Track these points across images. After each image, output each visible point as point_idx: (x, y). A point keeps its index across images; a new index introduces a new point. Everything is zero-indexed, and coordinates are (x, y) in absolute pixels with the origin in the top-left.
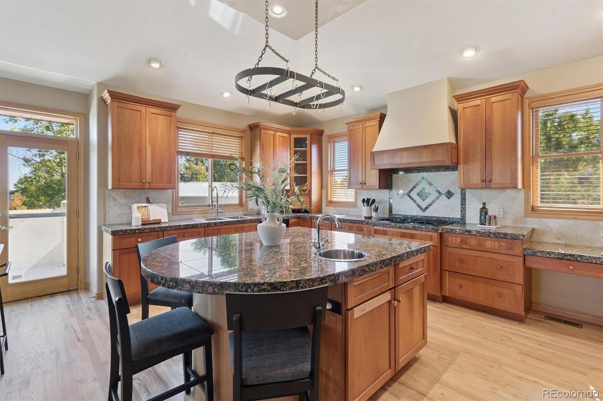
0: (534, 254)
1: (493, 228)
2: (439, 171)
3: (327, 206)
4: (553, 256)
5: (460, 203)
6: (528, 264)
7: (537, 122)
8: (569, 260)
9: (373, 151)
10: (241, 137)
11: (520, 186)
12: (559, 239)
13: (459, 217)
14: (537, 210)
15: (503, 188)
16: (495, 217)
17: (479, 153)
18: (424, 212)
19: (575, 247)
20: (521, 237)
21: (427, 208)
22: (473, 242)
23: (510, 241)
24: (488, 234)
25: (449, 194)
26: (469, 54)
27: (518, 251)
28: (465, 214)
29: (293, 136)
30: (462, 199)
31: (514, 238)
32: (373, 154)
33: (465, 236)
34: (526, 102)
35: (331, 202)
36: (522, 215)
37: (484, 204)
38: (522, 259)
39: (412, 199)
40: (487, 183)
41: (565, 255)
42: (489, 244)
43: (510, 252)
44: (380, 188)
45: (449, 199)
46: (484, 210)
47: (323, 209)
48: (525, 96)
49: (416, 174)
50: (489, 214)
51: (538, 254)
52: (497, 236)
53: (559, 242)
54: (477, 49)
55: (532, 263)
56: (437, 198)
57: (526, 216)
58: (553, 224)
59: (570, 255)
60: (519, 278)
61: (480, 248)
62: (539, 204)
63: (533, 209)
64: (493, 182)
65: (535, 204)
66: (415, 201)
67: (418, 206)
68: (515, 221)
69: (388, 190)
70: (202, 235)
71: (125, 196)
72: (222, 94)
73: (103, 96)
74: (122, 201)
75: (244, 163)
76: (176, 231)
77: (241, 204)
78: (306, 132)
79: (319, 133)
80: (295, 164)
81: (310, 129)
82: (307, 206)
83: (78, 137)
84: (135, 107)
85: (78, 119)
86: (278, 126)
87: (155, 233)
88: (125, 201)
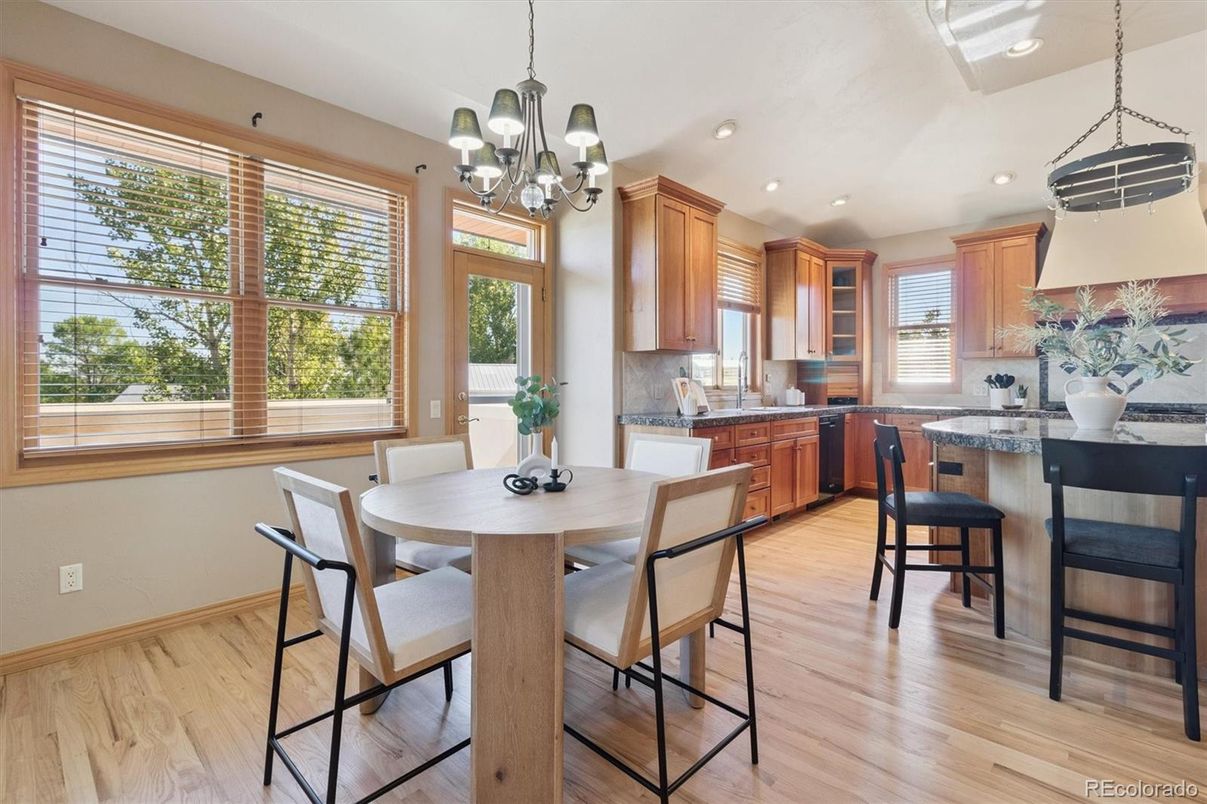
3: (882, 389)
10: (755, 265)
18: (1125, 395)
21: (1129, 390)
29: (831, 265)
35: (891, 385)
47: (875, 396)
69: (1037, 361)
70: (768, 434)
71: (642, 365)
72: (765, 186)
73: (628, 187)
74: (639, 374)
75: (759, 317)
76: (745, 427)
77: (754, 388)
78: (853, 259)
79: (870, 259)
80: (835, 316)
81: (861, 251)
82: (852, 393)
83: (543, 260)
84: (679, 207)
85: (543, 227)
86: (815, 245)
87: (728, 428)
88: (642, 374)
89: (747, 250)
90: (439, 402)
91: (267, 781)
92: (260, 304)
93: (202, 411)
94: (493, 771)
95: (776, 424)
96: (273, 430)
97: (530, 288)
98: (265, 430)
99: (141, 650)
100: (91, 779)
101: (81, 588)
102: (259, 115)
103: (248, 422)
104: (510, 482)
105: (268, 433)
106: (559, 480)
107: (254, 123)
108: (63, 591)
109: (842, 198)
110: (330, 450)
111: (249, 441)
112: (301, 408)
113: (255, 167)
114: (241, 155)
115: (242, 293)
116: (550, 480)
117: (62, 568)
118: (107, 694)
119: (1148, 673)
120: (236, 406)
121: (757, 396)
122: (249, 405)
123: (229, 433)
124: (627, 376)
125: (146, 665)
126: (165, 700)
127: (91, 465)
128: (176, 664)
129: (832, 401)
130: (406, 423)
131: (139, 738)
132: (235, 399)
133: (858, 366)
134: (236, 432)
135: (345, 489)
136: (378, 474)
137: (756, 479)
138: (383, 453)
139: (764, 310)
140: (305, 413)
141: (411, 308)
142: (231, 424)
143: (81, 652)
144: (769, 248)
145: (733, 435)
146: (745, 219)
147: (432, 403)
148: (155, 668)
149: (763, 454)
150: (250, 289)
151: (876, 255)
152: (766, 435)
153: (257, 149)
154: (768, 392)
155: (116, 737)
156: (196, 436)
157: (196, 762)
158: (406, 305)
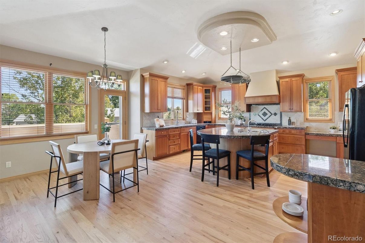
0: (308, 134)
1: (293, 126)
2: (271, 105)
3: (218, 120)
4: (314, 134)
5: (280, 118)
6: (306, 138)
7: (308, 88)
8: (319, 135)
9: (245, 96)
10: (184, 89)
11: (303, 111)
12: (316, 130)
13: (280, 123)
14: (308, 120)
15: (296, 111)
16: (294, 122)
17: (288, 99)
18: (265, 121)
19: (321, 132)
20: (304, 129)
21: (266, 120)
22: (287, 131)
23: (301, 130)
24: (293, 128)
25: (275, 114)
26: (285, 63)
27: (303, 133)
28: (282, 122)
29: (204, 88)
30: (280, 116)
31: (302, 129)
32: (245, 98)
33: (284, 129)
34: (304, 80)
35: (220, 118)
36: (303, 122)
37: (290, 117)
38: (304, 136)
39: (260, 116)
40: (291, 110)
41: (318, 134)
42: (293, 131)
43: (300, 134)
44: (247, 112)
45: (275, 116)
46: (290, 121)
47: (216, 121)
48: (304, 78)
49: (261, 106)
50: (292, 121)
51: (310, 134)
52: (296, 128)
53: (316, 131)
54: (288, 61)
55: (308, 137)
56: (270, 116)
57: (304, 122)
58: (314, 124)
59: (320, 134)
60: (304, 143)
61: (290, 133)
62: (309, 118)
63: (307, 119)
64: (294, 109)
65: (307, 118)
66: (261, 117)
67: (262, 119)
68: (301, 124)
69: (249, 113)
70: (179, 131)
71: (148, 115)
72: (182, 71)
73: (144, 74)
74: (148, 117)
75: (185, 100)
76: (172, 130)
77: (184, 119)
78: (210, 87)
79: (215, 87)
80: (205, 101)
81: (212, 85)
82: (210, 120)
83: (125, 90)
84: (156, 79)
85: (125, 82)
86: (199, 84)
87: (166, 130)
88: (148, 118)
89: (181, 86)
90: (97, 125)
91: (48, 197)
92: (52, 104)
93: (38, 127)
94: (86, 191)
95: (182, 129)
96: (55, 132)
97: (122, 97)
98: (53, 132)
99: (24, 180)
100: (14, 198)
101: (11, 167)
102: (51, 64)
103: (49, 131)
104: (99, 143)
105: (54, 133)
106: (109, 143)
107: (50, 65)
108: (7, 167)
109: (204, 73)
110: (69, 137)
111: (49, 135)
112: (61, 126)
113: (51, 74)
114: (47, 72)
115: (48, 102)
116: (107, 143)
117: (6, 162)
118: (17, 186)
119: (226, 178)
120: (46, 125)
121: (184, 121)
122: (49, 127)
123: (44, 133)
124: (144, 118)
125: (25, 182)
126: (29, 187)
127: (12, 141)
128: (31, 182)
129: (205, 122)
130: (88, 130)
131: (23, 192)
132: (46, 123)
133: (211, 113)
134: (46, 133)
135: (58, 144)
136: (75, 142)
137: (175, 142)
138: (77, 138)
139: (186, 99)
140: (62, 127)
141: (89, 103)
142: (45, 131)
143: (10, 180)
144: (188, 85)
145: (168, 132)
146: (180, 78)
147: (95, 125)
148: (27, 182)
149: (178, 136)
150: (49, 102)
151: (216, 86)
152: (178, 131)
153: (51, 71)
154: (187, 120)
155: (19, 192)
156: (37, 134)
157: (34, 195)
158: (88, 103)
